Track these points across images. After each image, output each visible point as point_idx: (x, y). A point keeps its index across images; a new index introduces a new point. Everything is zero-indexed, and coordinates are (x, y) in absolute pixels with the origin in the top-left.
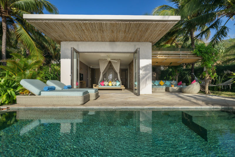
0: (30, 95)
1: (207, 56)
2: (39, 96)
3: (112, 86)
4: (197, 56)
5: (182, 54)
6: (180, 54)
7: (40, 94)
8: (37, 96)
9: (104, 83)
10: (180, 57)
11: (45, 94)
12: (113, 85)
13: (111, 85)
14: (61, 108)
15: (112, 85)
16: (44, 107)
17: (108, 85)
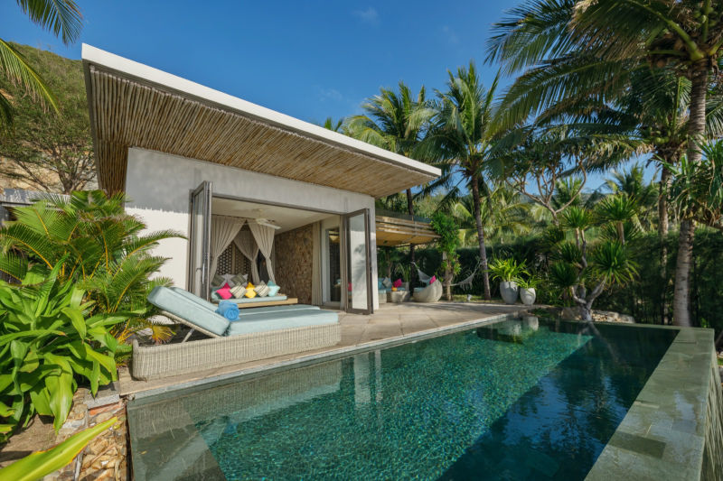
0: (190, 339)
1: (448, 234)
2: (225, 338)
3: (258, 299)
4: (436, 234)
5: (418, 228)
6: (413, 227)
7: (226, 333)
8: (218, 339)
9: (232, 291)
10: (414, 232)
11: (241, 329)
12: (261, 294)
13: (254, 294)
14: (303, 360)
15: (258, 296)
16: (259, 368)
17: (245, 297)
